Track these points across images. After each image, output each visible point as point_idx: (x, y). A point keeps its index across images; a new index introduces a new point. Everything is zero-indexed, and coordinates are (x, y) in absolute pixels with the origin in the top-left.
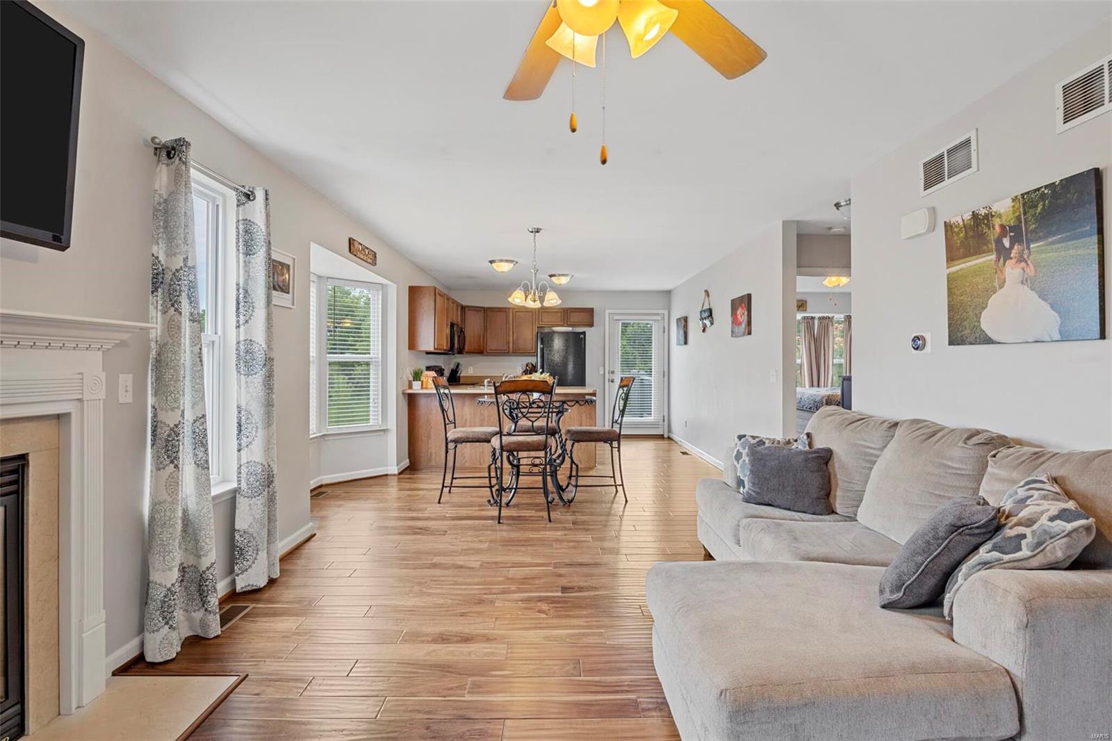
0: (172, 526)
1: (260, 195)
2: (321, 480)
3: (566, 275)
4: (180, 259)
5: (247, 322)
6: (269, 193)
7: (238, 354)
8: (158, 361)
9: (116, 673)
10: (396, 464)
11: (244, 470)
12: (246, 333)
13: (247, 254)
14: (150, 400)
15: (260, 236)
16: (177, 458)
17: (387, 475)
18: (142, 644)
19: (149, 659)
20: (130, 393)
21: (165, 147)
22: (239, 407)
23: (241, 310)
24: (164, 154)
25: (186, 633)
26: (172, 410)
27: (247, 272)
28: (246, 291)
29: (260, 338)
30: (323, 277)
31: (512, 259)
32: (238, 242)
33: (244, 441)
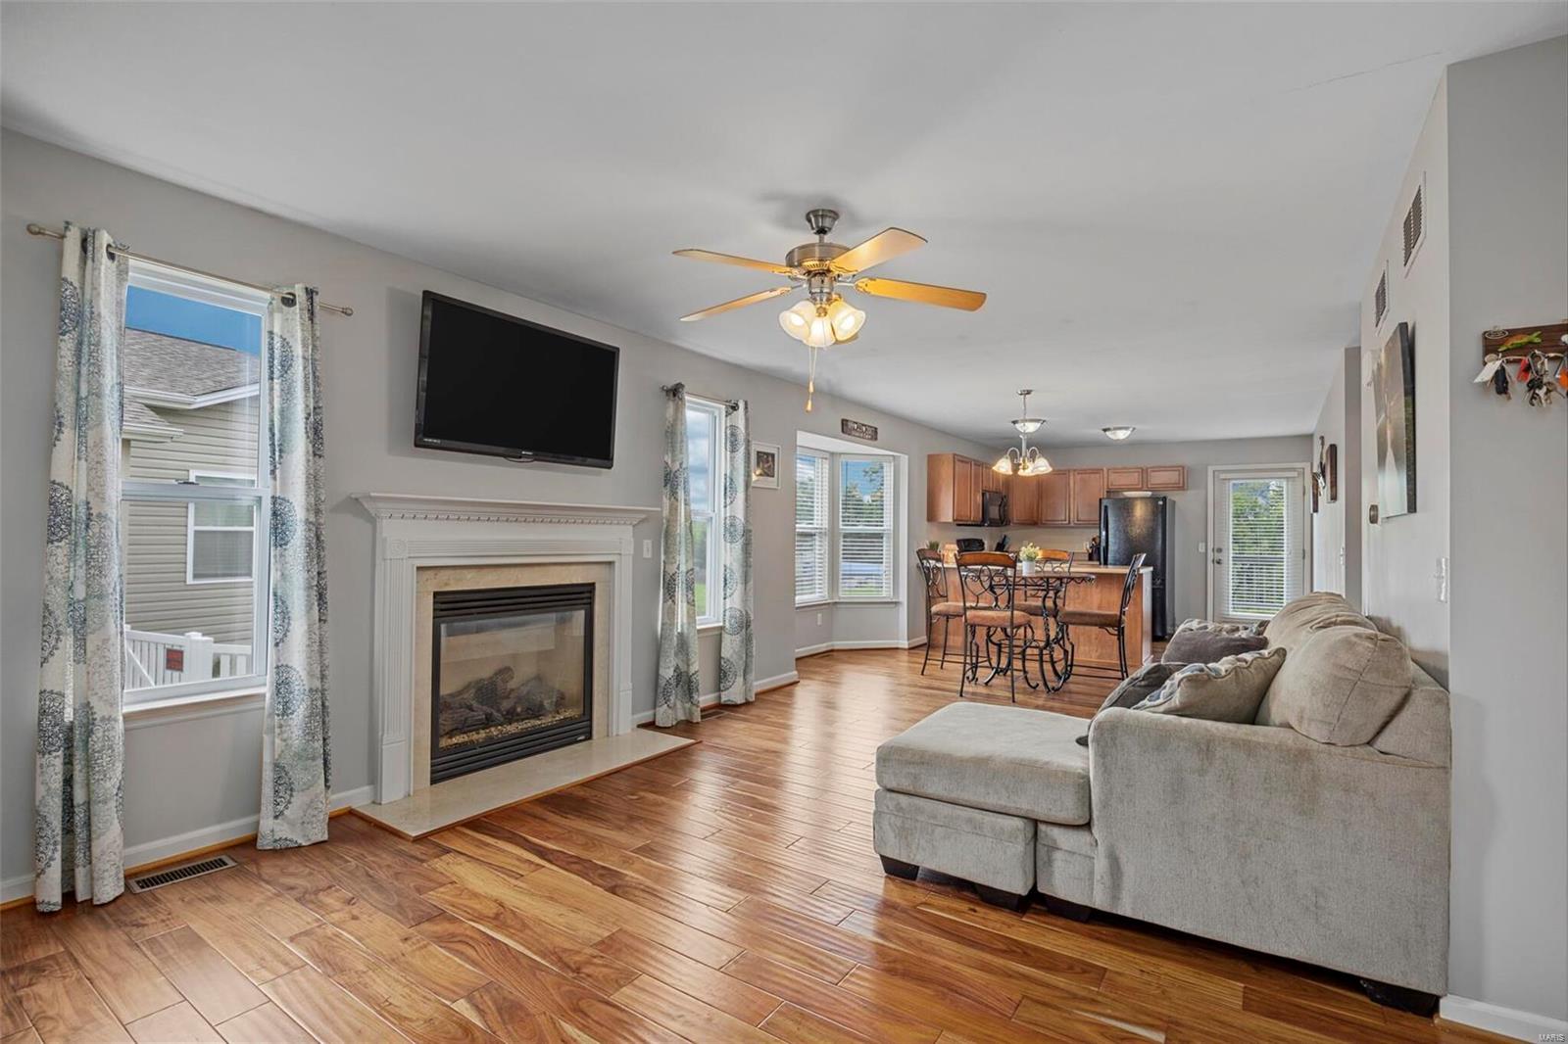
0: (671, 640)
1: (741, 405)
2: (833, 645)
3: (1126, 428)
4: (678, 463)
5: (732, 502)
6: (749, 403)
7: (725, 527)
8: (667, 532)
9: (639, 726)
10: (906, 637)
11: (728, 613)
12: (731, 511)
13: (732, 451)
14: (663, 557)
15: (741, 437)
16: (674, 596)
17: (897, 649)
18: (655, 715)
19: (657, 724)
20: (650, 552)
21: (671, 390)
22: (725, 566)
23: (728, 493)
24: (672, 394)
25: (682, 717)
26: (672, 563)
27: (732, 465)
28: (731, 480)
29: (740, 515)
30: (837, 454)
31: (1039, 418)
32: (726, 443)
33: (729, 592)
